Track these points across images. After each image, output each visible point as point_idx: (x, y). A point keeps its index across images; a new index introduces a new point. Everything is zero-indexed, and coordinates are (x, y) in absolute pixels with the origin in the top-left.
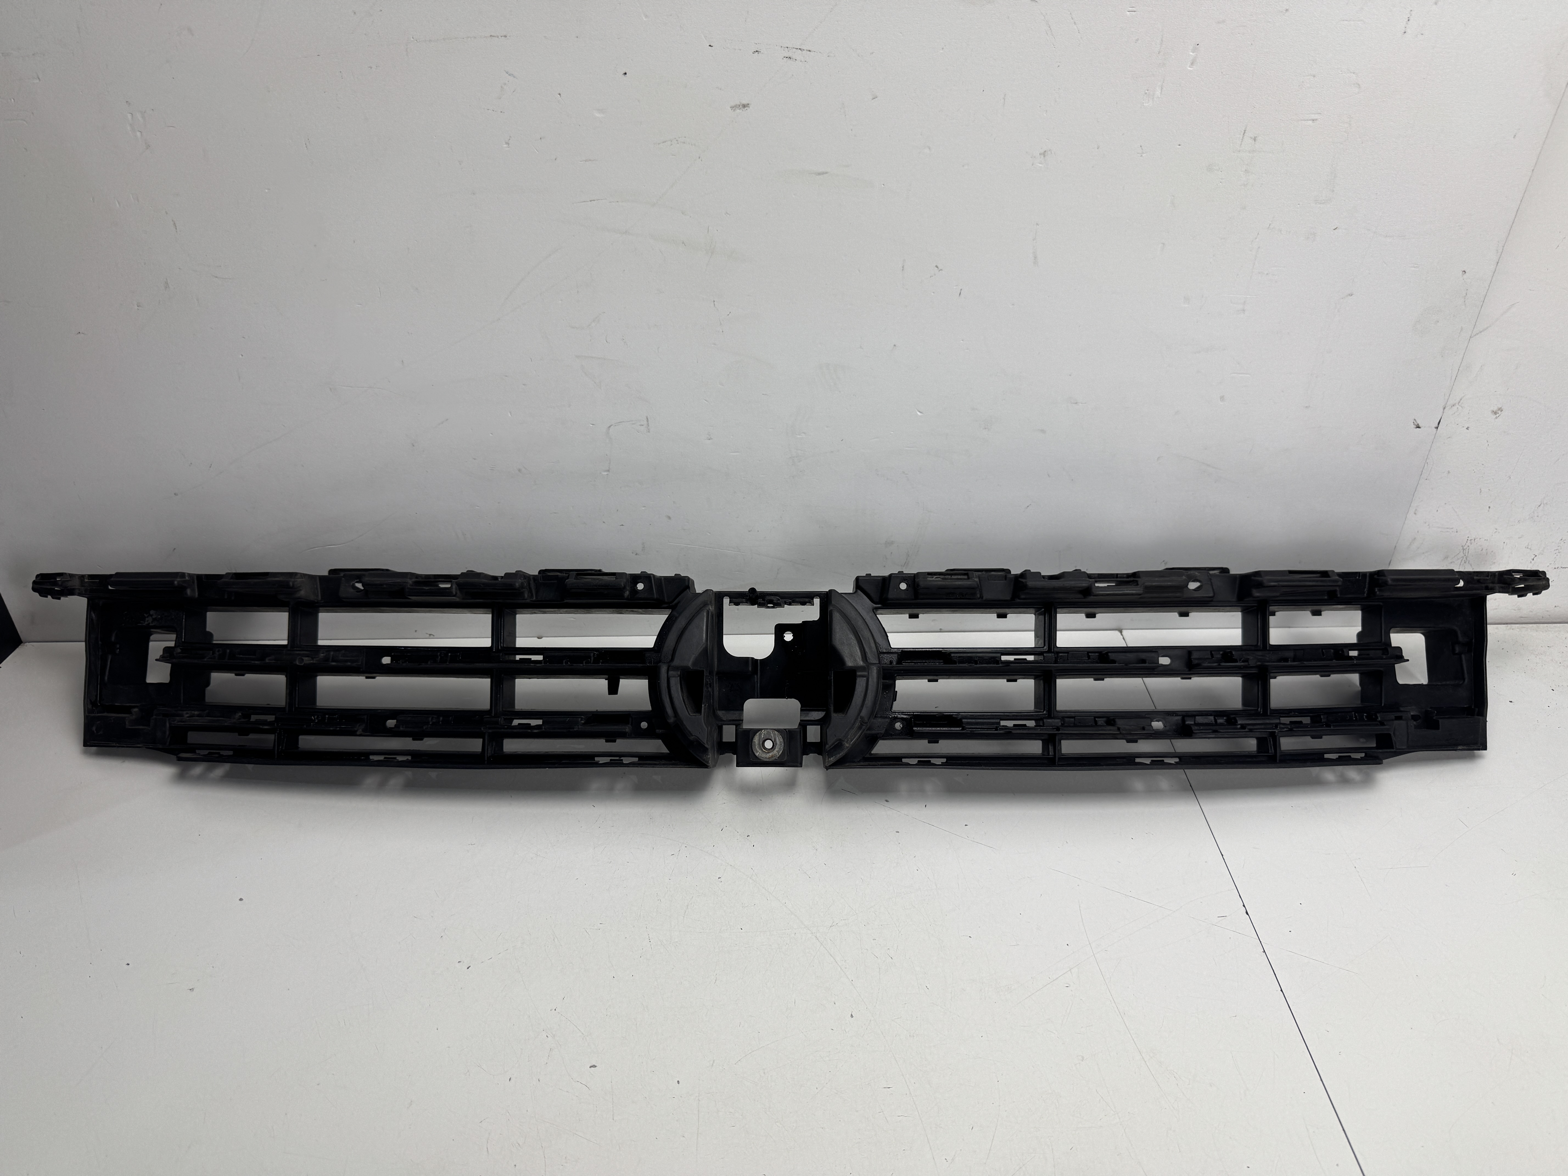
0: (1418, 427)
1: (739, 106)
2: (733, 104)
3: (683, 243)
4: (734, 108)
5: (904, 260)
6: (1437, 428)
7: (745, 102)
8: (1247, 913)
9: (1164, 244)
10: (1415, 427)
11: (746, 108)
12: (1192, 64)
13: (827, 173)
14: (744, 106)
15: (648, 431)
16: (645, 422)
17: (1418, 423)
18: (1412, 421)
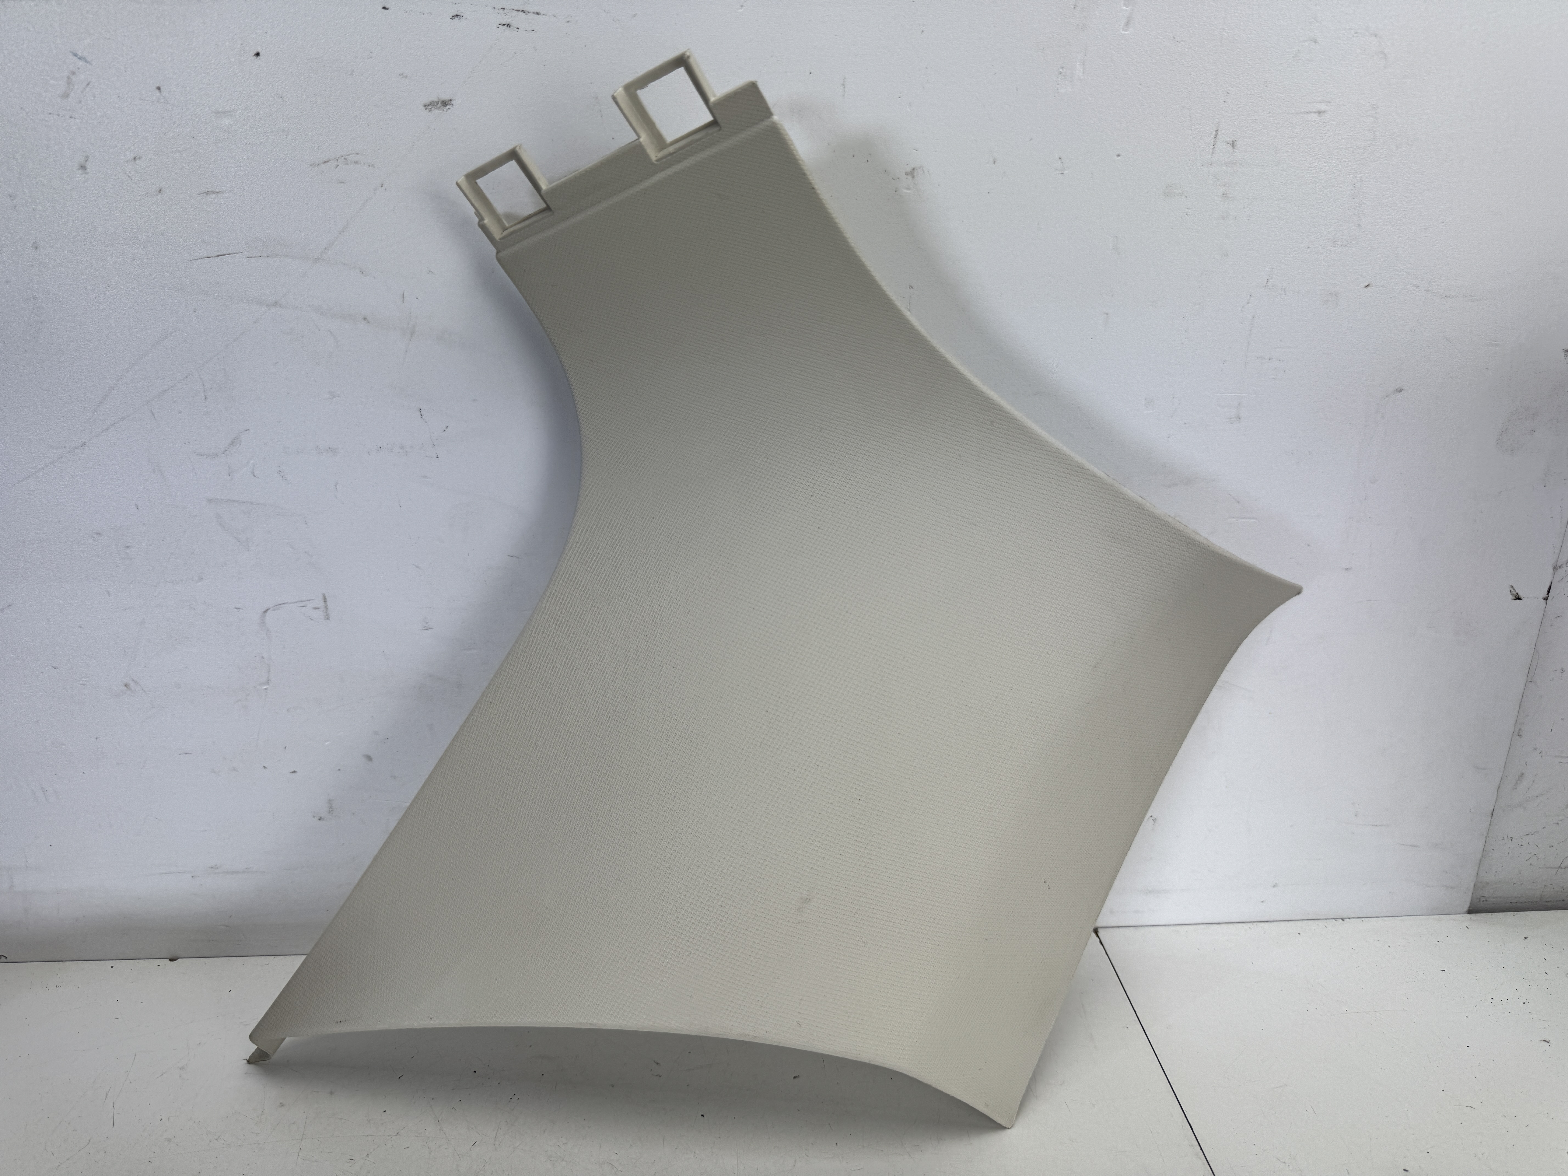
0: (1518, 598)
1: (438, 104)
2: (427, 100)
3: (365, 319)
4: (430, 107)
6: (1546, 599)
7: (446, 97)
9: (1107, 314)
10: (1514, 598)
11: (448, 107)
12: (1127, 24)
14: (445, 103)
15: (327, 617)
16: (321, 604)
17: (1517, 592)
18: (1508, 588)
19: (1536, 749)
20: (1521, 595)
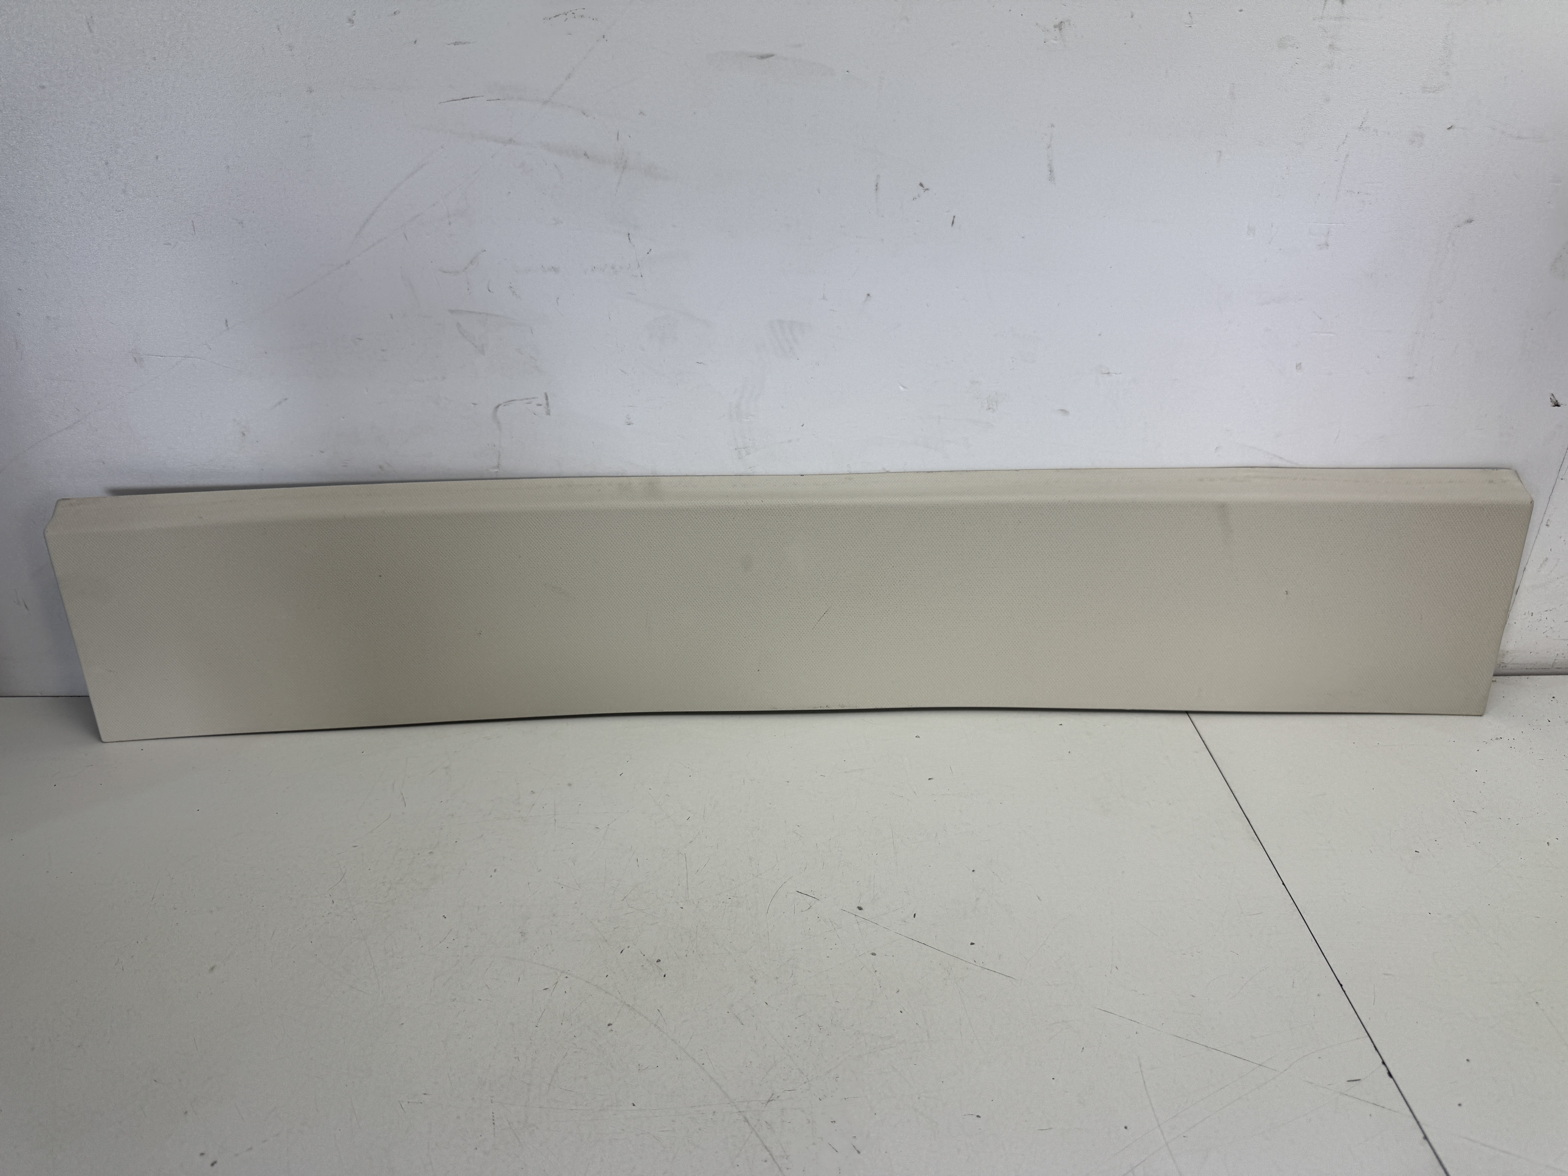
0: (1557, 404)
3: (585, 154)
5: (878, 176)
8: (1390, 1075)
10: (1553, 404)
13: (772, 55)
15: (548, 413)
16: (544, 402)
17: (1557, 399)
18: (1549, 397)
19: (1560, 537)
20: (1560, 402)
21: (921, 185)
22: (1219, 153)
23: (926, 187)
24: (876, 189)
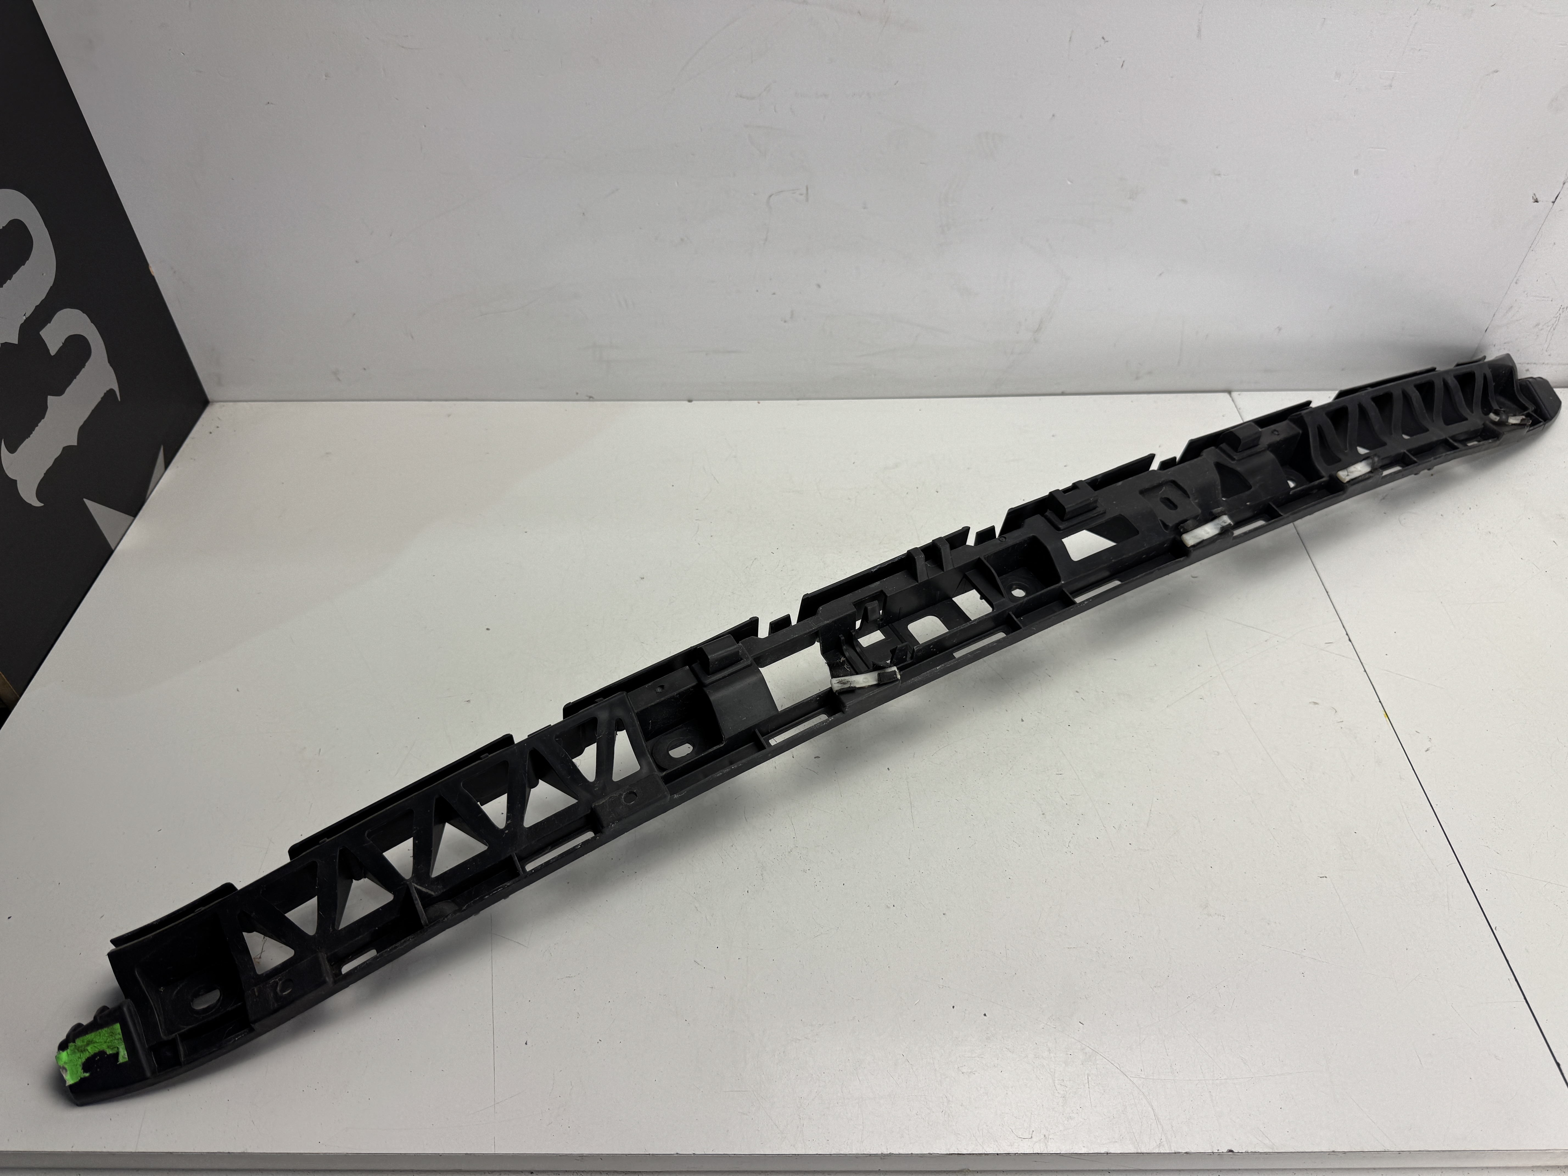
3: (859, 12)
5: (1073, 31)
6: (1554, 202)
10: (1534, 201)
15: (807, 200)
16: (804, 191)
17: (1537, 197)
18: (1532, 195)
19: (1524, 292)
20: (1539, 199)
21: (1103, 38)
22: (1323, 20)
23: (1106, 40)
24: (1070, 40)
